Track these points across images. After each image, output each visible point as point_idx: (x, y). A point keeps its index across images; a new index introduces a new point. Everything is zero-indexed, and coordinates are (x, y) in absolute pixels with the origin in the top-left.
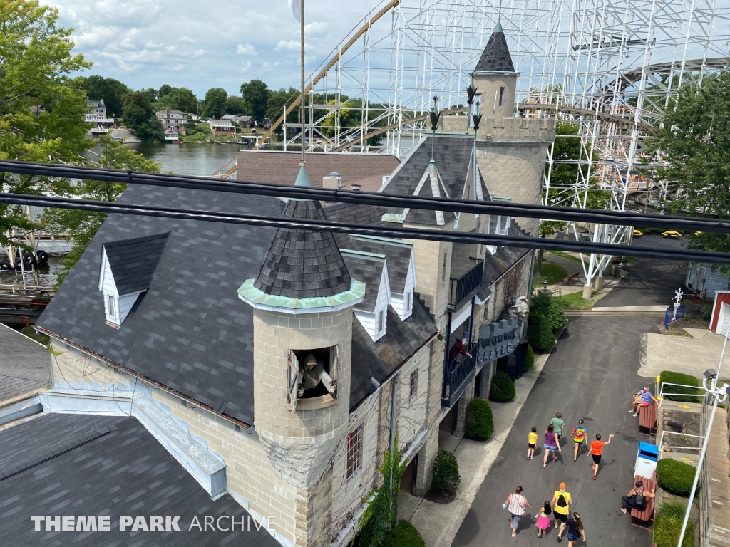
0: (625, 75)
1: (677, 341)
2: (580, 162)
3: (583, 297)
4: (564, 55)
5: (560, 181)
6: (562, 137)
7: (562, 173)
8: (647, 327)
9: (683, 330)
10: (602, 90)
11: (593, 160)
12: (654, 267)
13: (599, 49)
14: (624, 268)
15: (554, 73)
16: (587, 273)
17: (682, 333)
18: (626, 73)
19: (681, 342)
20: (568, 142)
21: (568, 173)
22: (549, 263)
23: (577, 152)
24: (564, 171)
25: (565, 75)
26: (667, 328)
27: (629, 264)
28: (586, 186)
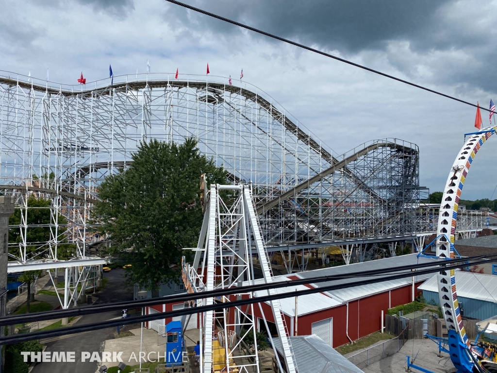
0: (82, 168)
1: (124, 341)
2: (50, 225)
3: (62, 324)
4: (39, 153)
5: (37, 240)
6: (35, 209)
7: (37, 234)
8: (106, 336)
9: (129, 332)
10: (69, 177)
11: (58, 223)
12: (115, 291)
13: (62, 151)
14: (95, 296)
15: (32, 164)
16: (63, 306)
17: (128, 334)
18: (83, 167)
19: (127, 341)
20: (41, 212)
21: (42, 234)
22: (39, 302)
23: (48, 219)
24: (40, 232)
25: (41, 166)
26: (119, 333)
27: (100, 292)
28: (56, 242)
